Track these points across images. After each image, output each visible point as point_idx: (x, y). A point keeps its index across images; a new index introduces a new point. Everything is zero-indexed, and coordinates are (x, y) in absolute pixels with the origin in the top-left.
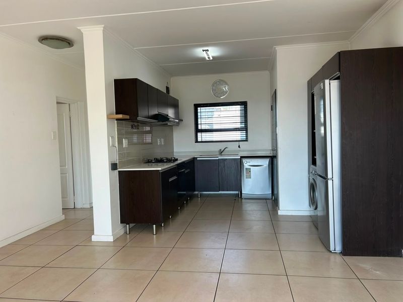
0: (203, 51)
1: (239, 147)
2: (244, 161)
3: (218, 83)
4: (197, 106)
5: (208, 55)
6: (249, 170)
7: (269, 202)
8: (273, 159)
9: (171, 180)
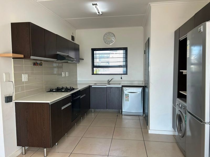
0: (93, 5)
1: (121, 78)
2: (124, 88)
3: (108, 34)
4: (93, 50)
5: (98, 10)
6: (127, 96)
7: (141, 118)
8: (145, 88)
9: (63, 108)
